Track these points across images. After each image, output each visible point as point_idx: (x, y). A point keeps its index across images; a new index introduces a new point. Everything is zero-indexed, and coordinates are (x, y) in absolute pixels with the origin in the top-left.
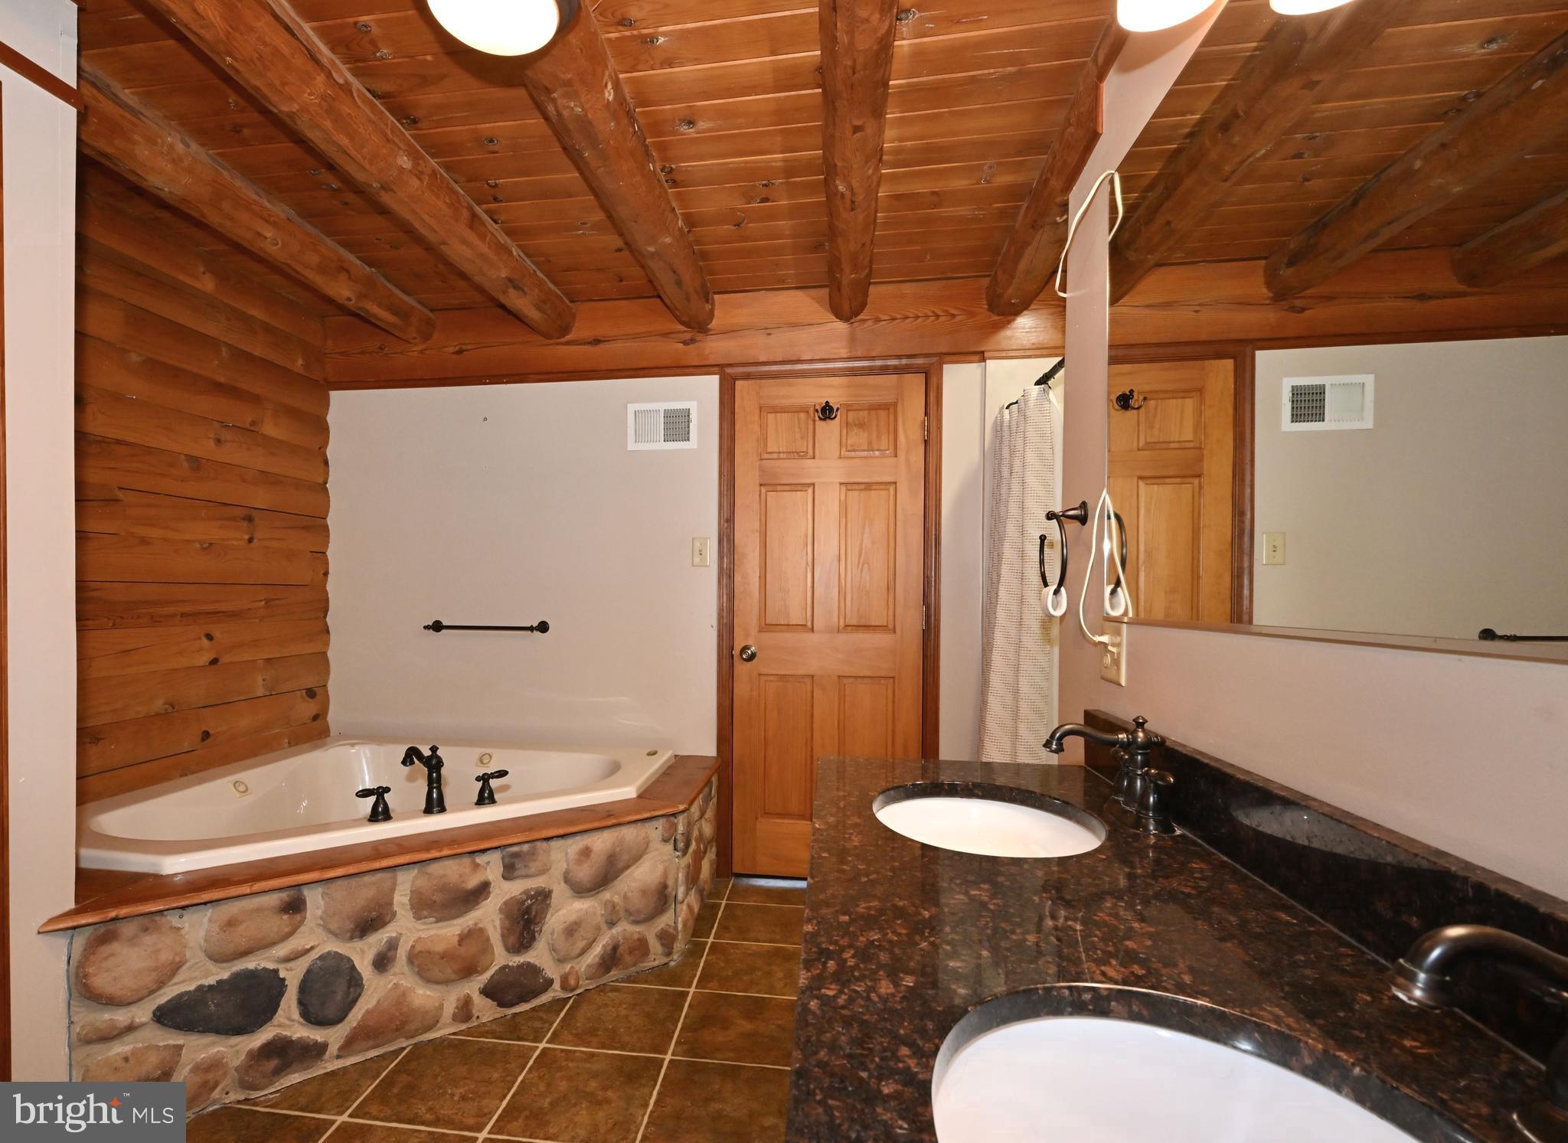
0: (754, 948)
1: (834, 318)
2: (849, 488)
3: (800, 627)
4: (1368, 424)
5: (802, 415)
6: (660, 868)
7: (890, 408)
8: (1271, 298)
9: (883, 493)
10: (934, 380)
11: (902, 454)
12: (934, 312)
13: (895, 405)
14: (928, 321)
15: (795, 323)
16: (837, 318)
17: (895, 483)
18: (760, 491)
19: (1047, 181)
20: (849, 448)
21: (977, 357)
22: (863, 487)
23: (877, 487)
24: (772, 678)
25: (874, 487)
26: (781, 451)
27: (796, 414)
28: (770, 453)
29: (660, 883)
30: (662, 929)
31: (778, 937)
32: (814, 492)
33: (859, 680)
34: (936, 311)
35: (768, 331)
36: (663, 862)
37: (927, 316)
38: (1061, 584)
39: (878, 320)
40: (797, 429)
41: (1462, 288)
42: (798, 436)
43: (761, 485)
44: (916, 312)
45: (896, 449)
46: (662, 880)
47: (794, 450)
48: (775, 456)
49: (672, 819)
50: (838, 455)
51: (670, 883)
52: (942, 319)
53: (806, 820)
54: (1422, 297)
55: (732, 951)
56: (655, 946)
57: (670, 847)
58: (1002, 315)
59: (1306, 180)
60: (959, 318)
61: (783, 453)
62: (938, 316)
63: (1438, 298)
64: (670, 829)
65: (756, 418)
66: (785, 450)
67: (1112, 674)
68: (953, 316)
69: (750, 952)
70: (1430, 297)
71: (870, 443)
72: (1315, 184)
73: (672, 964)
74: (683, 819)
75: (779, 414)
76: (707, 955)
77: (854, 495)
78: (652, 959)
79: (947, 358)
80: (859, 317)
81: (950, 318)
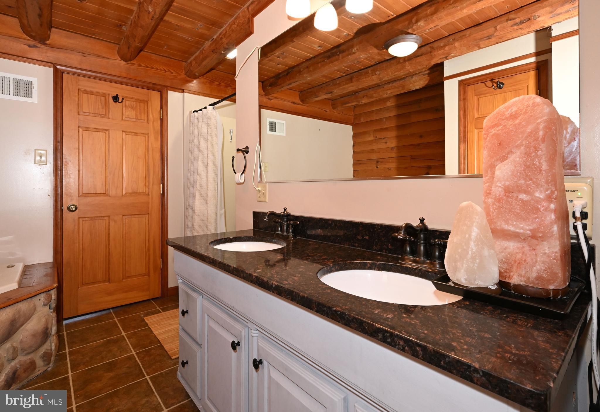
0: (95, 345)
1: (119, 58)
2: (127, 133)
3: (102, 194)
4: (284, 134)
5: (103, 98)
6: (44, 320)
7: (146, 102)
8: (264, 94)
9: (143, 138)
10: (164, 96)
11: (151, 123)
12: (164, 69)
13: (147, 101)
14: (161, 72)
15: (99, 55)
16: (121, 59)
17: (148, 134)
18: (79, 130)
19: (221, 38)
20: (127, 116)
21: (181, 91)
22: (133, 134)
23: (140, 135)
24: (86, 219)
25: (138, 135)
26: (91, 112)
27: (99, 97)
28: (83, 112)
29: (44, 328)
30: (44, 352)
31: (105, 336)
32: (109, 134)
33: (133, 216)
34: (165, 69)
35: (84, 55)
36: (44, 317)
37: (161, 70)
38: (243, 172)
39: (140, 66)
40: (99, 104)
41: (301, 103)
42: (100, 107)
43: (79, 127)
44: (157, 67)
45: (148, 120)
46: (46, 326)
47: (98, 113)
48: (87, 114)
49: (48, 293)
50: (121, 119)
51: (49, 326)
52: (167, 73)
53: (107, 282)
54: (294, 103)
55: (83, 350)
56: (40, 363)
57: (48, 307)
58: (190, 78)
59: (278, 64)
60: (174, 74)
61: (92, 113)
62: (166, 71)
63: (298, 104)
64: (48, 298)
65: (77, 94)
66: (93, 112)
67: (262, 199)
68: (172, 73)
69: (94, 347)
70: (296, 104)
71: (136, 116)
72: (280, 66)
73: (49, 369)
74: (54, 292)
75: (89, 95)
76: (69, 357)
77: (129, 138)
78: (38, 371)
79: (169, 88)
80: (131, 62)
81: (170, 73)
